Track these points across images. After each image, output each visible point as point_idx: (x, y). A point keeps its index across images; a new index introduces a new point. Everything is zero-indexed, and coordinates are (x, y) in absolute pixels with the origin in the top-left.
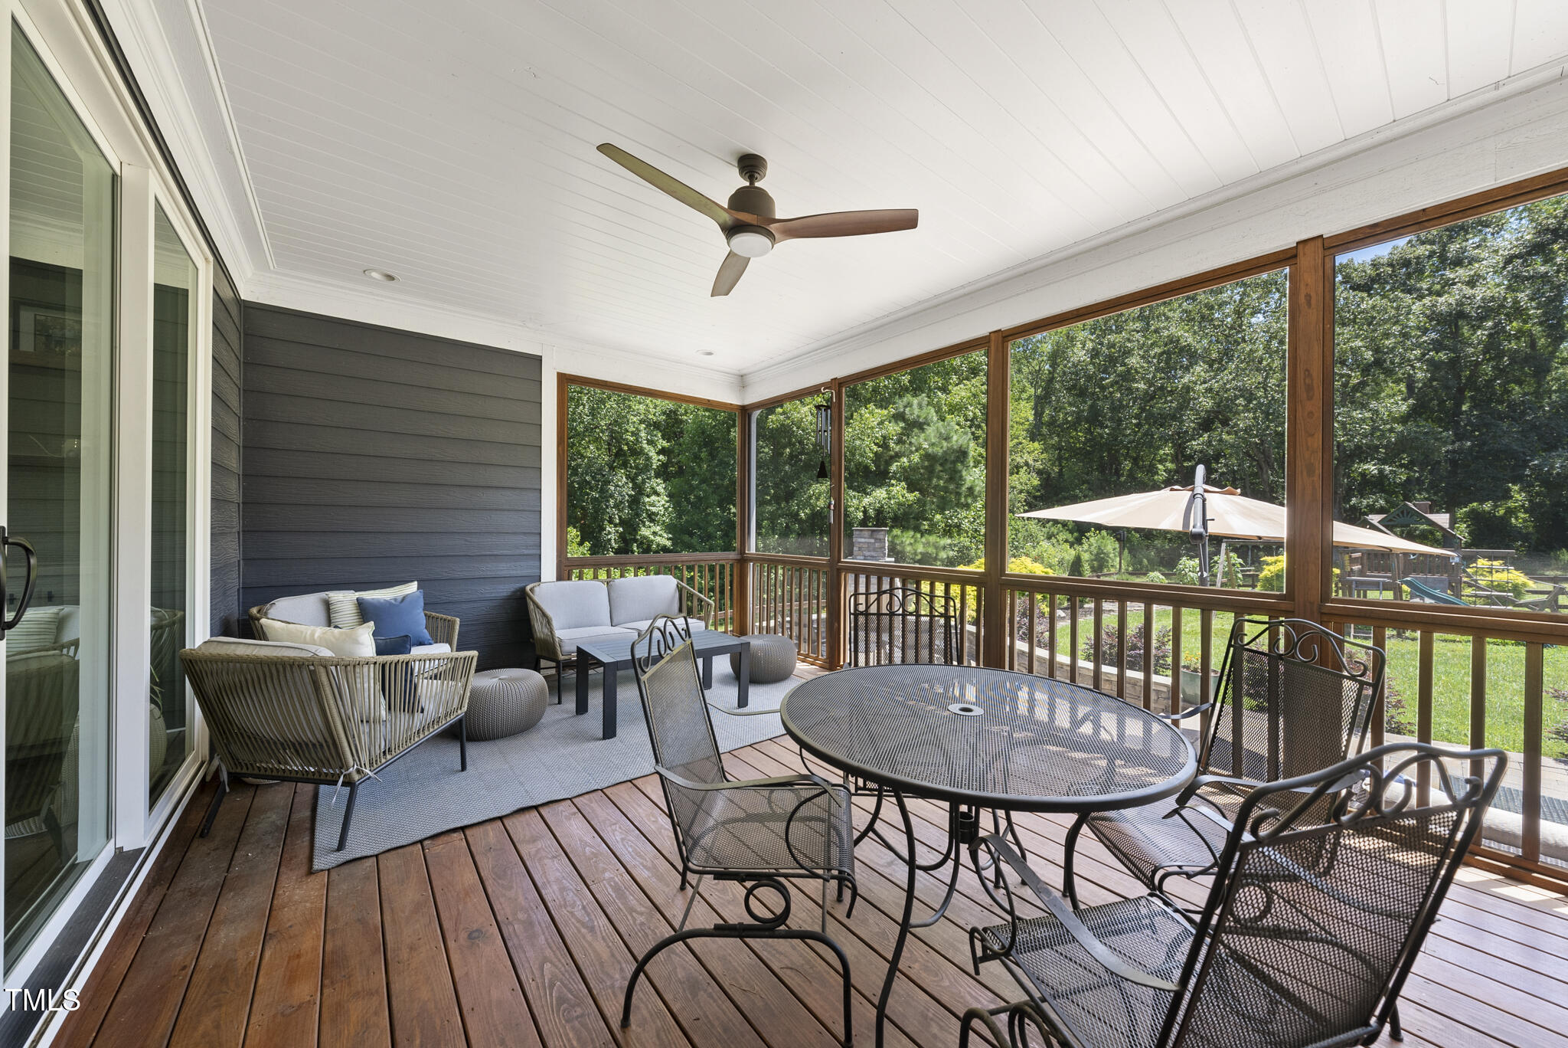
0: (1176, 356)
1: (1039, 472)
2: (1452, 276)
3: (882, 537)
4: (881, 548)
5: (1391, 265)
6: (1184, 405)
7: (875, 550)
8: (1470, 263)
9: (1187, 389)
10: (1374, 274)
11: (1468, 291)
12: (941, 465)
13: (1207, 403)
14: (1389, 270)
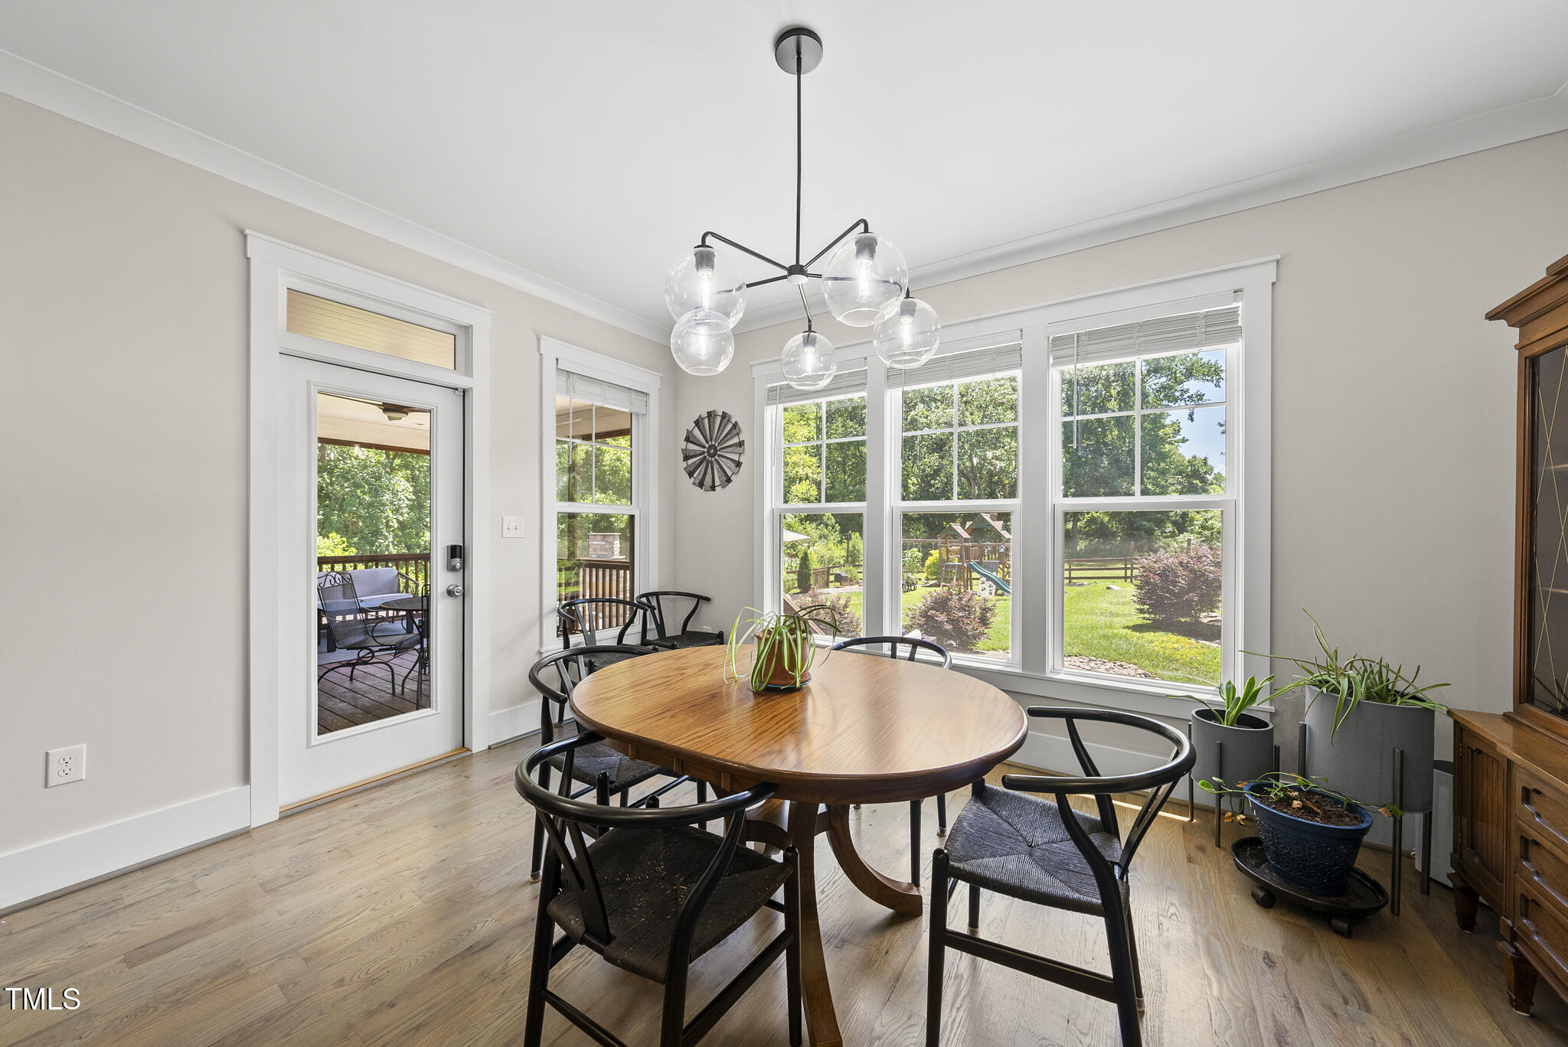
3: (611, 540)
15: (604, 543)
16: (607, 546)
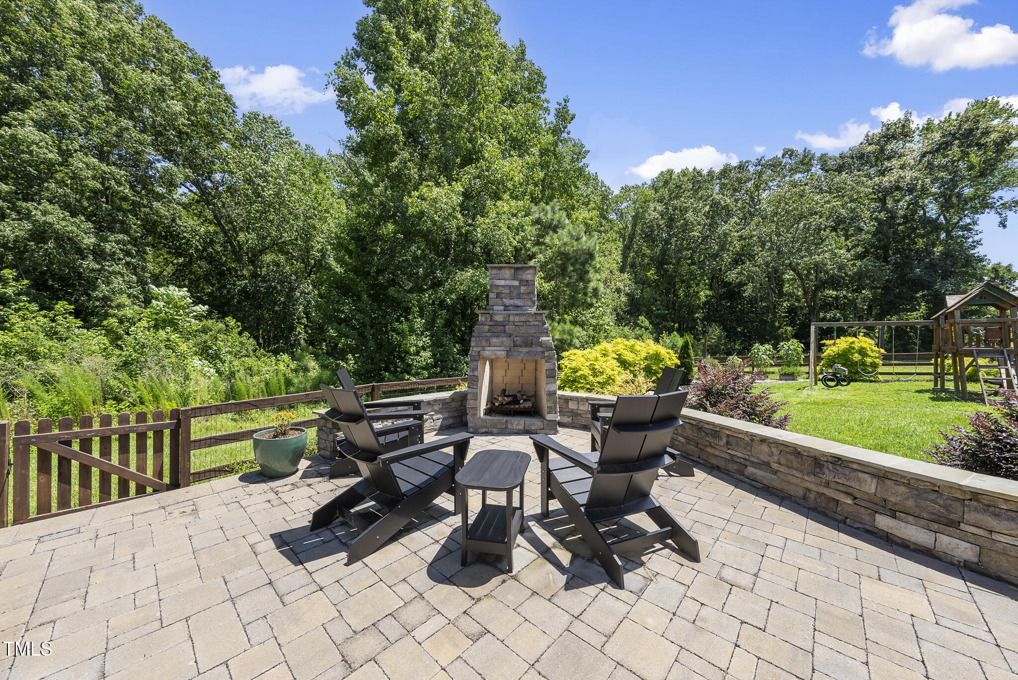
0: (718, 212)
1: (627, 295)
2: (889, 165)
3: (529, 277)
4: (529, 293)
5: (852, 158)
6: (723, 248)
7: (519, 296)
8: (899, 157)
9: (726, 235)
10: (841, 163)
11: (901, 172)
12: (573, 265)
13: (738, 245)
14: (850, 161)
15: (516, 283)
16: (523, 289)
